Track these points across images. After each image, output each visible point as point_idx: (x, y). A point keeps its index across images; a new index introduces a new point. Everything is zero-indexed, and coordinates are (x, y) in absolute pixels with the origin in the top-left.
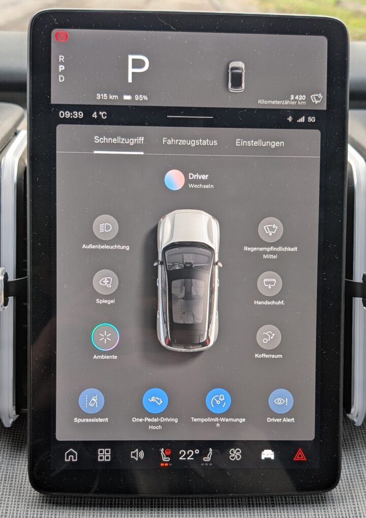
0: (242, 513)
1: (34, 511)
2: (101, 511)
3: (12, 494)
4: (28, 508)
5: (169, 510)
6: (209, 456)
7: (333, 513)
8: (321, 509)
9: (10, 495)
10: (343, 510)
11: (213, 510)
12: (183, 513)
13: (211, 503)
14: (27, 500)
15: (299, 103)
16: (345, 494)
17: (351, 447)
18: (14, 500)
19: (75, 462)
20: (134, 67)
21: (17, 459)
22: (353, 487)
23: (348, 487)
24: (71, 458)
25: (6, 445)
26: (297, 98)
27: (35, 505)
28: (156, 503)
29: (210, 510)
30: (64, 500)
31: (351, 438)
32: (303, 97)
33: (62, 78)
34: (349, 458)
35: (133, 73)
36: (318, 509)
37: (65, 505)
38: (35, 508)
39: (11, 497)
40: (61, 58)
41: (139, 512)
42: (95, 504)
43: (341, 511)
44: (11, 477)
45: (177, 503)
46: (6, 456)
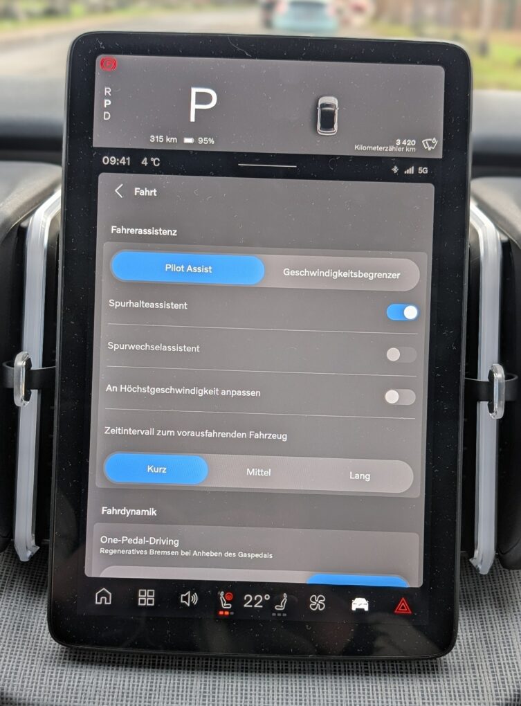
0: (325, 681)
1: (53, 669)
2: (140, 673)
3: (25, 647)
4: (45, 665)
5: (228, 675)
6: (283, 604)
7: (447, 686)
8: (430, 681)
9: (22, 648)
10: (460, 682)
11: (287, 677)
12: (247, 679)
13: (284, 668)
14: (44, 656)
15: (407, 149)
16: (463, 662)
17: (476, 605)
18: (27, 654)
19: (108, 605)
20: (198, 102)
21: (35, 605)
22: (475, 655)
23: (468, 654)
24: (103, 600)
25: (22, 587)
26: (404, 143)
27: (55, 662)
28: (213, 665)
29: (282, 677)
30: (93, 657)
31: (476, 594)
32: (412, 142)
33: (107, 116)
34: (472, 619)
35: (197, 110)
36: (426, 681)
37: (94, 663)
38: (54, 665)
39: (24, 650)
40: (108, 91)
41: (190, 675)
42: (132, 663)
43: (457, 684)
44: (25, 626)
45: (240, 667)
46: (21, 601)
